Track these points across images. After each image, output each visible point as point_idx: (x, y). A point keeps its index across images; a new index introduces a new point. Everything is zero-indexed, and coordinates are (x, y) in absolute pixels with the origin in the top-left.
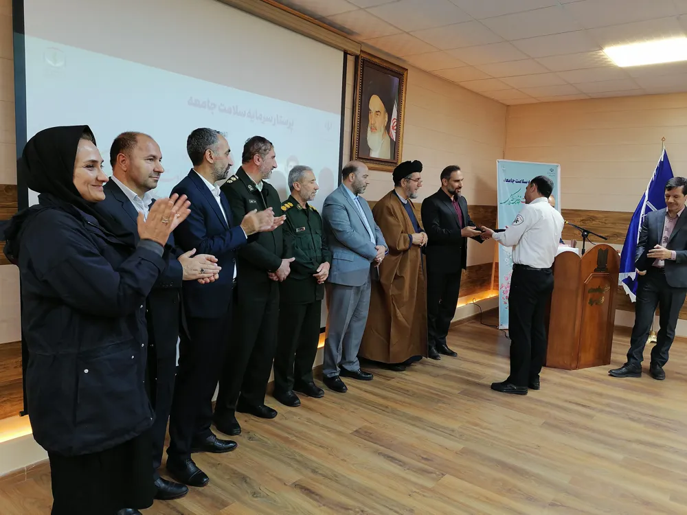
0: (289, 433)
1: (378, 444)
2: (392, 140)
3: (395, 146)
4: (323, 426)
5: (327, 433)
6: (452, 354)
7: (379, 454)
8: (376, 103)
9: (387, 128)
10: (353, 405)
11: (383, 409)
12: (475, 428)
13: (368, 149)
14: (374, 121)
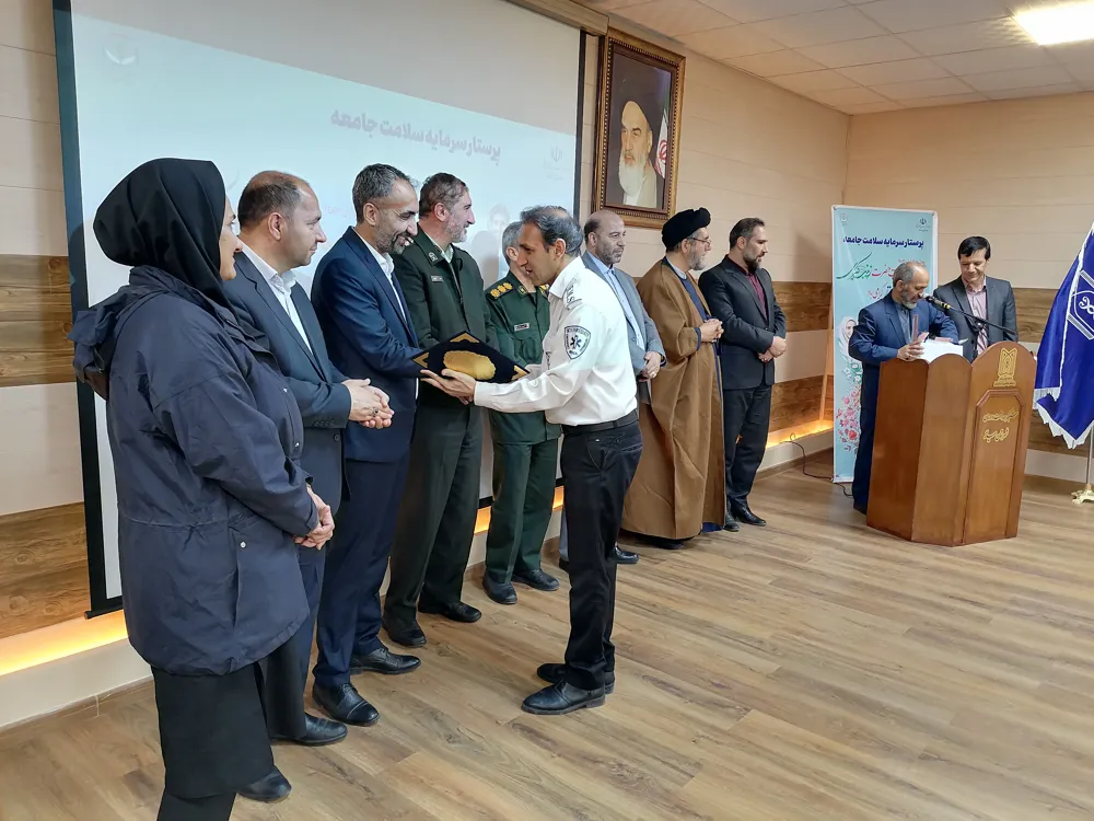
0: (501, 645)
1: (641, 662)
2: (659, 176)
3: (664, 187)
6: (757, 522)
7: (644, 676)
8: (633, 115)
9: (652, 157)
11: (650, 608)
12: (798, 638)
13: (622, 192)
14: (631, 145)
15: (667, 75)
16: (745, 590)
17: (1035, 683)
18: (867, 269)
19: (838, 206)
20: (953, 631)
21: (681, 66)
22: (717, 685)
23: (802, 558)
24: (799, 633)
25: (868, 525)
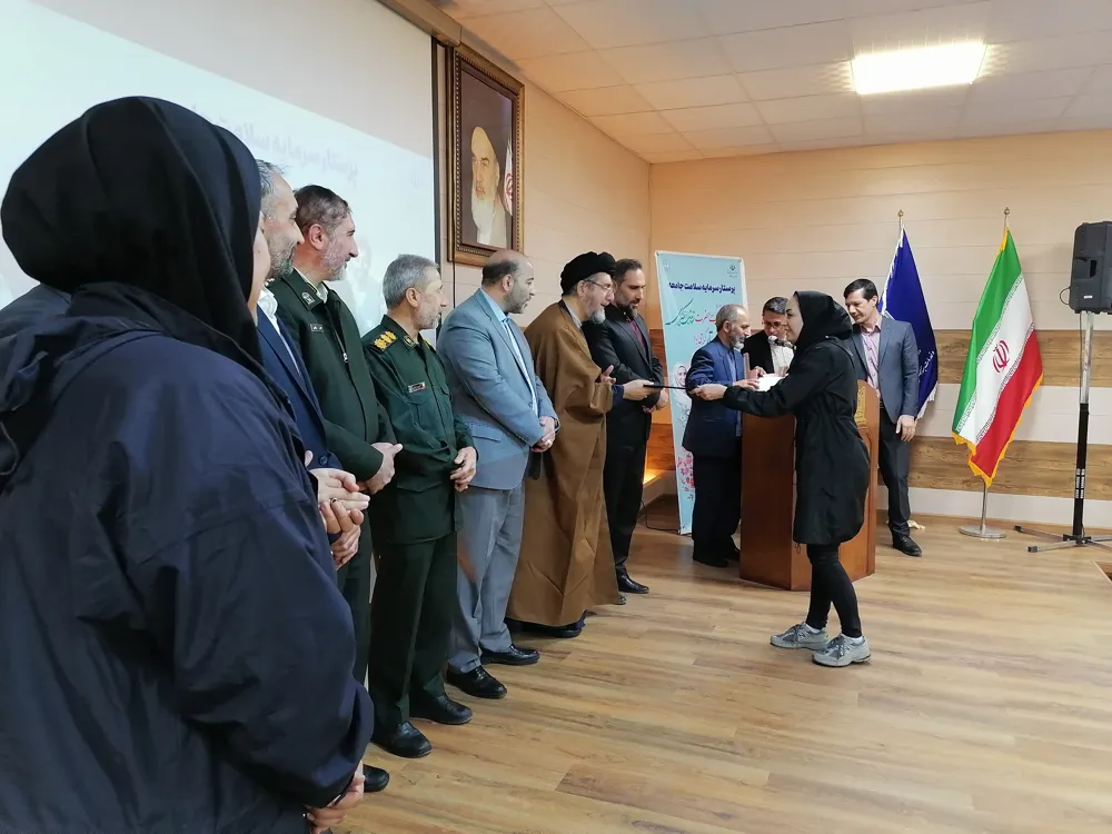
0: (436, 817)
1: (619, 803)
2: (507, 213)
3: (512, 224)
4: (497, 785)
5: (511, 799)
6: (640, 590)
7: (635, 823)
8: (480, 143)
9: (500, 190)
10: (526, 724)
11: (587, 721)
12: (764, 729)
13: (474, 230)
14: (481, 176)
15: (508, 102)
16: (675, 676)
17: (1008, 738)
18: (691, 314)
19: (660, 252)
20: (898, 690)
21: (521, 93)
22: (723, 816)
23: (705, 627)
24: (761, 723)
25: (742, 577)
